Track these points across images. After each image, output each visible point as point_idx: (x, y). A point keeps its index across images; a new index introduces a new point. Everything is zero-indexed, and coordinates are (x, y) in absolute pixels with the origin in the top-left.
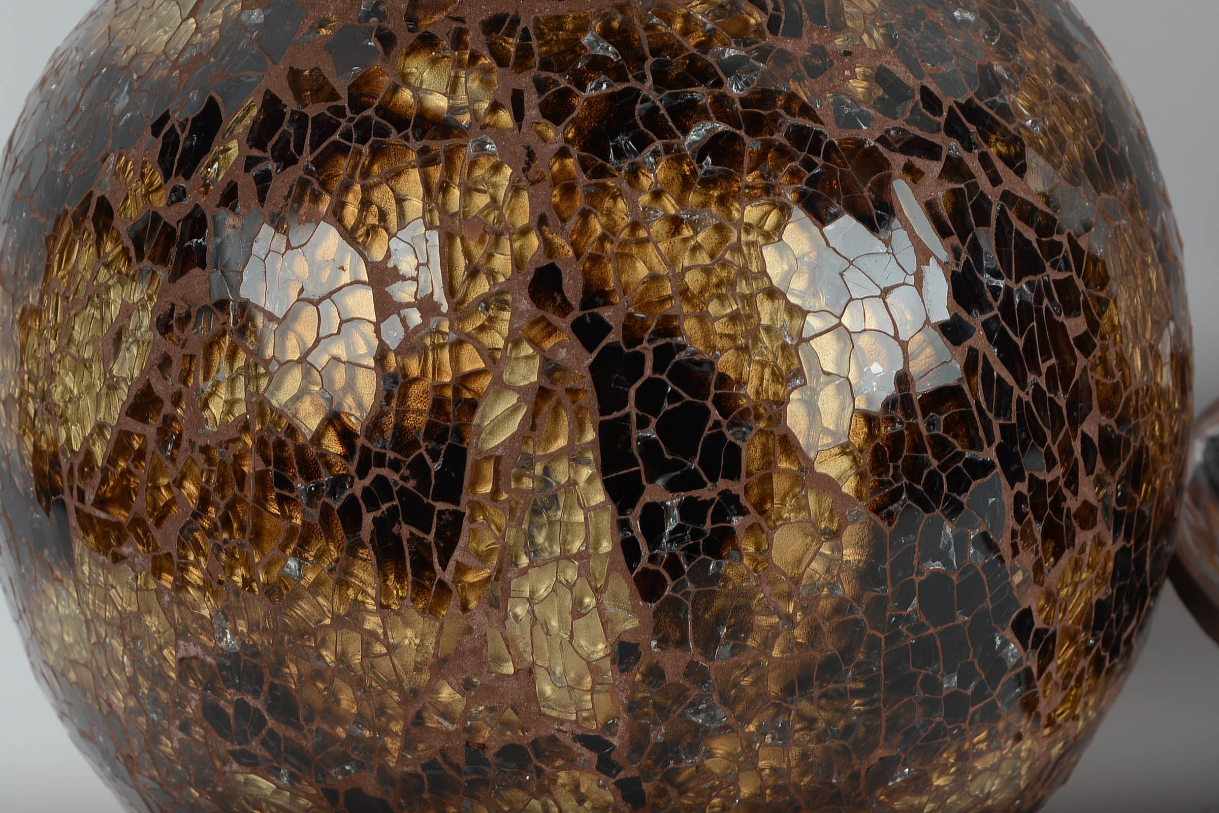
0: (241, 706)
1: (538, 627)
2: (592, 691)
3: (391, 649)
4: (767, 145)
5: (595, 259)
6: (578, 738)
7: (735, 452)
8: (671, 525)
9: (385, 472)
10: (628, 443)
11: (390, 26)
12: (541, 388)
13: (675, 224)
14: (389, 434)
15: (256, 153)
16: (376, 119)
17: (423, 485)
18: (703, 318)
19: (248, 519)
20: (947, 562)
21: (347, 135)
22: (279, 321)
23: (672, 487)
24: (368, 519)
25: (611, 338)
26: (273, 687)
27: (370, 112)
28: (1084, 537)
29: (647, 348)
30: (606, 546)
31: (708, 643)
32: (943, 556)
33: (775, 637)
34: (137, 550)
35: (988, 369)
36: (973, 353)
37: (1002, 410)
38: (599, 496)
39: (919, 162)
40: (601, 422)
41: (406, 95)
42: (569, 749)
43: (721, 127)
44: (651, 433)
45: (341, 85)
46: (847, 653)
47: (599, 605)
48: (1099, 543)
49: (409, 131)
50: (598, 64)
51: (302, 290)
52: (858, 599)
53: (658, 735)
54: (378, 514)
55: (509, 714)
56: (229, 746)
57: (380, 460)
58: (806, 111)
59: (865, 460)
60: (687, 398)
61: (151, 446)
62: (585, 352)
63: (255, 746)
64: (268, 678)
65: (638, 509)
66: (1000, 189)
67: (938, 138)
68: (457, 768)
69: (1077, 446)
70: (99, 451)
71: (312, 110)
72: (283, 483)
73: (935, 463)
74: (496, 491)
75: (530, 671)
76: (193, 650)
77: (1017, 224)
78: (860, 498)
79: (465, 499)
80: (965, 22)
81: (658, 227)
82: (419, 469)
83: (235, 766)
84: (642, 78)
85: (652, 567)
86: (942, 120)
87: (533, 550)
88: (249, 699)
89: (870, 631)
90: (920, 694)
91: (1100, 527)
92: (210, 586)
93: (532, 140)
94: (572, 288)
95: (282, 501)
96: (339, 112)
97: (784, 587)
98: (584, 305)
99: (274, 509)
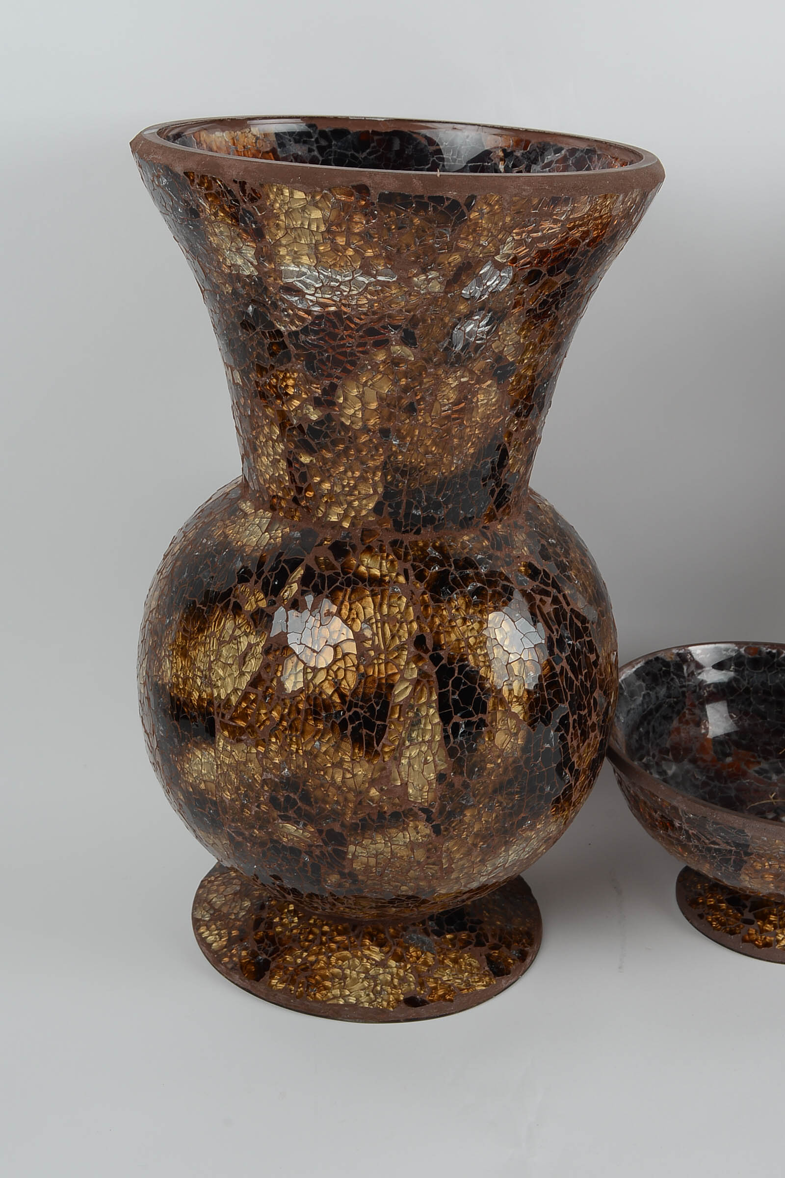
0: (288, 798)
1: (411, 768)
2: (428, 792)
3: (354, 776)
4: (494, 592)
5: (438, 633)
6: (420, 809)
7: (485, 704)
8: (461, 730)
9: (358, 710)
10: (448, 700)
11: (354, 542)
12: (418, 680)
13: (465, 620)
14: (360, 696)
15: (305, 588)
16: (353, 578)
17: (372, 715)
18: (475, 656)
19: (300, 727)
20: (551, 745)
21: (342, 583)
22: (318, 653)
23: (462, 717)
24: (350, 727)
25: (443, 662)
26: (303, 790)
27: (350, 575)
28: (592, 735)
29: (456, 666)
30: (437, 738)
31: (471, 773)
32: (549, 742)
33: (493, 772)
34: (249, 738)
35: (567, 673)
36: (562, 667)
37: (571, 689)
38: (437, 720)
39: (544, 598)
40: (440, 693)
41: (363, 569)
42: (417, 813)
43: (479, 585)
44: (456, 697)
45: (338, 565)
46: (516, 777)
47: (434, 760)
48: (596, 737)
49: (367, 583)
50: (434, 560)
51: (327, 642)
52: (521, 757)
53: (448, 808)
54: (354, 725)
55: (397, 801)
56: (279, 813)
57: (356, 706)
58: (507, 579)
59: (527, 707)
60: (469, 684)
61: (260, 698)
62: (434, 667)
63: (291, 813)
64: (301, 786)
65: (451, 725)
66: (570, 607)
67: (549, 589)
68: (373, 821)
69: (592, 701)
70: (234, 699)
71: (327, 573)
72: (316, 713)
73: (549, 708)
74: (399, 717)
75: (406, 784)
76: (269, 776)
77: (575, 620)
78: (525, 720)
79: (388, 720)
80: (553, 543)
81: (459, 622)
82: (371, 709)
83: (280, 821)
84: (450, 566)
85: (454, 745)
86: (550, 582)
87: (411, 740)
88: (292, 795)
89: (525, 770)
90: (538, 793)
91: (597, 731)
92: (279, 752)
93: (413, 588)
94: (429, 643)
95: (315, 720)
96: (338, 574)
97: (497, 753)
98: (434, 649)
99: (312, 722)
